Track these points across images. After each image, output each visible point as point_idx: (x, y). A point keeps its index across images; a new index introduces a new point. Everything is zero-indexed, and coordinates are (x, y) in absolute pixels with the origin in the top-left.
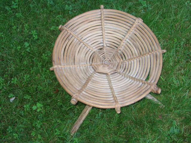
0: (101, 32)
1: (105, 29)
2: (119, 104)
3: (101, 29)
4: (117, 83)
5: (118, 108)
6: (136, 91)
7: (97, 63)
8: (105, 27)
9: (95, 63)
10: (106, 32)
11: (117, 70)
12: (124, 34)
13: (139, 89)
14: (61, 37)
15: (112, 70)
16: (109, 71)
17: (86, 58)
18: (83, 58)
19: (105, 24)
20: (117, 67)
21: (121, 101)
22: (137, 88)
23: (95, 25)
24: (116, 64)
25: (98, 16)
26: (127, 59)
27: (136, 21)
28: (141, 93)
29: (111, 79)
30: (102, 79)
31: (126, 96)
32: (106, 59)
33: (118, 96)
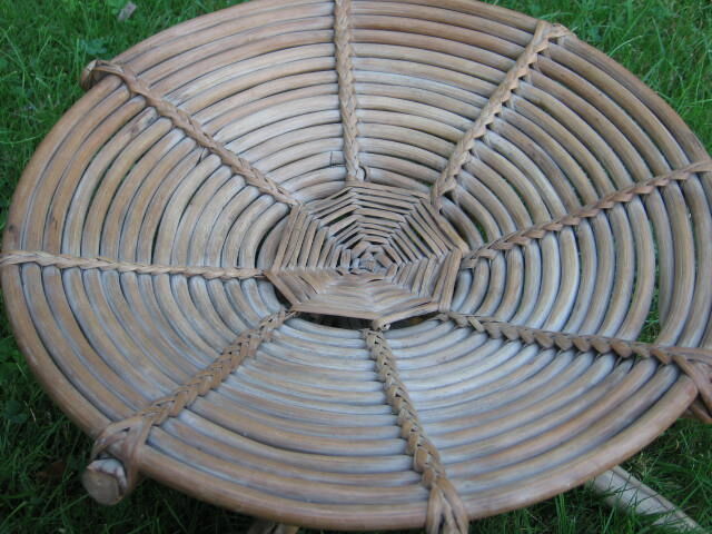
0: (334, 101)
1: (359, 88)
2: (460, 495)
3: (333, 88)
4: (436, 371)
5: (450, 521)
6: (576, 408)
7: (302, 267)
8: (359, 75)
9: (292, 268)
10: (363, 101)
11: (436, 298)
12: (472, 110)
13: (596, 394)
14: (87, 114)
15: (402, 300)
16: (379, 308)
17: (236, 238)
18: (218, 239)
19: (356, 62)
20: (434, 285)
21: (474, 477)
22: (580, 391)
23: (297, 70)
24: (429, 271)
25: (313, 22)
26: (497, 235)
27: (539, 34)
28: (620, 419)
29: (396, 353)
30: (334, 351)
31: (507, 441)
32: (361, 247)
33: (447, 443)
